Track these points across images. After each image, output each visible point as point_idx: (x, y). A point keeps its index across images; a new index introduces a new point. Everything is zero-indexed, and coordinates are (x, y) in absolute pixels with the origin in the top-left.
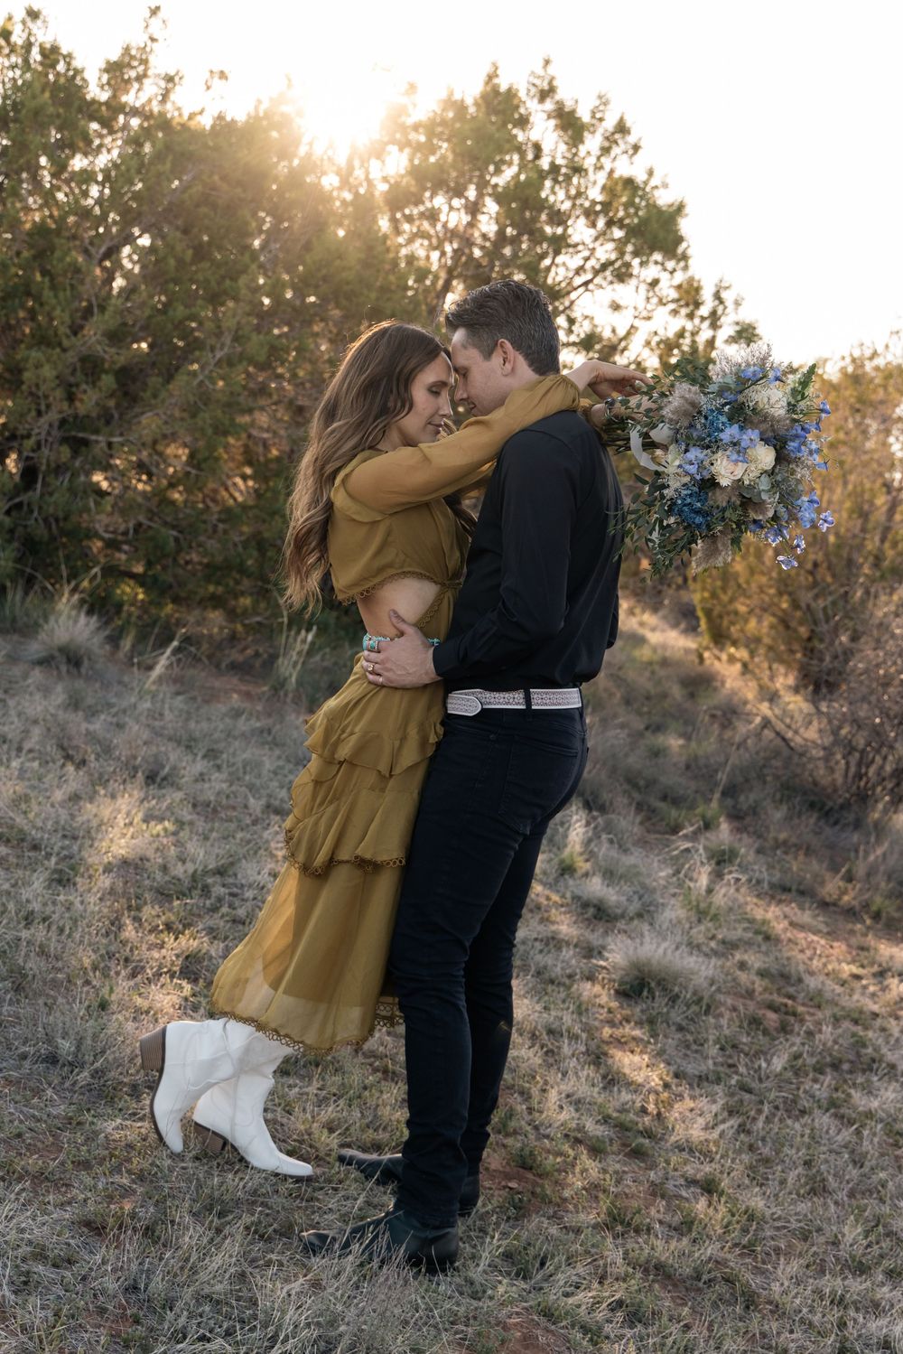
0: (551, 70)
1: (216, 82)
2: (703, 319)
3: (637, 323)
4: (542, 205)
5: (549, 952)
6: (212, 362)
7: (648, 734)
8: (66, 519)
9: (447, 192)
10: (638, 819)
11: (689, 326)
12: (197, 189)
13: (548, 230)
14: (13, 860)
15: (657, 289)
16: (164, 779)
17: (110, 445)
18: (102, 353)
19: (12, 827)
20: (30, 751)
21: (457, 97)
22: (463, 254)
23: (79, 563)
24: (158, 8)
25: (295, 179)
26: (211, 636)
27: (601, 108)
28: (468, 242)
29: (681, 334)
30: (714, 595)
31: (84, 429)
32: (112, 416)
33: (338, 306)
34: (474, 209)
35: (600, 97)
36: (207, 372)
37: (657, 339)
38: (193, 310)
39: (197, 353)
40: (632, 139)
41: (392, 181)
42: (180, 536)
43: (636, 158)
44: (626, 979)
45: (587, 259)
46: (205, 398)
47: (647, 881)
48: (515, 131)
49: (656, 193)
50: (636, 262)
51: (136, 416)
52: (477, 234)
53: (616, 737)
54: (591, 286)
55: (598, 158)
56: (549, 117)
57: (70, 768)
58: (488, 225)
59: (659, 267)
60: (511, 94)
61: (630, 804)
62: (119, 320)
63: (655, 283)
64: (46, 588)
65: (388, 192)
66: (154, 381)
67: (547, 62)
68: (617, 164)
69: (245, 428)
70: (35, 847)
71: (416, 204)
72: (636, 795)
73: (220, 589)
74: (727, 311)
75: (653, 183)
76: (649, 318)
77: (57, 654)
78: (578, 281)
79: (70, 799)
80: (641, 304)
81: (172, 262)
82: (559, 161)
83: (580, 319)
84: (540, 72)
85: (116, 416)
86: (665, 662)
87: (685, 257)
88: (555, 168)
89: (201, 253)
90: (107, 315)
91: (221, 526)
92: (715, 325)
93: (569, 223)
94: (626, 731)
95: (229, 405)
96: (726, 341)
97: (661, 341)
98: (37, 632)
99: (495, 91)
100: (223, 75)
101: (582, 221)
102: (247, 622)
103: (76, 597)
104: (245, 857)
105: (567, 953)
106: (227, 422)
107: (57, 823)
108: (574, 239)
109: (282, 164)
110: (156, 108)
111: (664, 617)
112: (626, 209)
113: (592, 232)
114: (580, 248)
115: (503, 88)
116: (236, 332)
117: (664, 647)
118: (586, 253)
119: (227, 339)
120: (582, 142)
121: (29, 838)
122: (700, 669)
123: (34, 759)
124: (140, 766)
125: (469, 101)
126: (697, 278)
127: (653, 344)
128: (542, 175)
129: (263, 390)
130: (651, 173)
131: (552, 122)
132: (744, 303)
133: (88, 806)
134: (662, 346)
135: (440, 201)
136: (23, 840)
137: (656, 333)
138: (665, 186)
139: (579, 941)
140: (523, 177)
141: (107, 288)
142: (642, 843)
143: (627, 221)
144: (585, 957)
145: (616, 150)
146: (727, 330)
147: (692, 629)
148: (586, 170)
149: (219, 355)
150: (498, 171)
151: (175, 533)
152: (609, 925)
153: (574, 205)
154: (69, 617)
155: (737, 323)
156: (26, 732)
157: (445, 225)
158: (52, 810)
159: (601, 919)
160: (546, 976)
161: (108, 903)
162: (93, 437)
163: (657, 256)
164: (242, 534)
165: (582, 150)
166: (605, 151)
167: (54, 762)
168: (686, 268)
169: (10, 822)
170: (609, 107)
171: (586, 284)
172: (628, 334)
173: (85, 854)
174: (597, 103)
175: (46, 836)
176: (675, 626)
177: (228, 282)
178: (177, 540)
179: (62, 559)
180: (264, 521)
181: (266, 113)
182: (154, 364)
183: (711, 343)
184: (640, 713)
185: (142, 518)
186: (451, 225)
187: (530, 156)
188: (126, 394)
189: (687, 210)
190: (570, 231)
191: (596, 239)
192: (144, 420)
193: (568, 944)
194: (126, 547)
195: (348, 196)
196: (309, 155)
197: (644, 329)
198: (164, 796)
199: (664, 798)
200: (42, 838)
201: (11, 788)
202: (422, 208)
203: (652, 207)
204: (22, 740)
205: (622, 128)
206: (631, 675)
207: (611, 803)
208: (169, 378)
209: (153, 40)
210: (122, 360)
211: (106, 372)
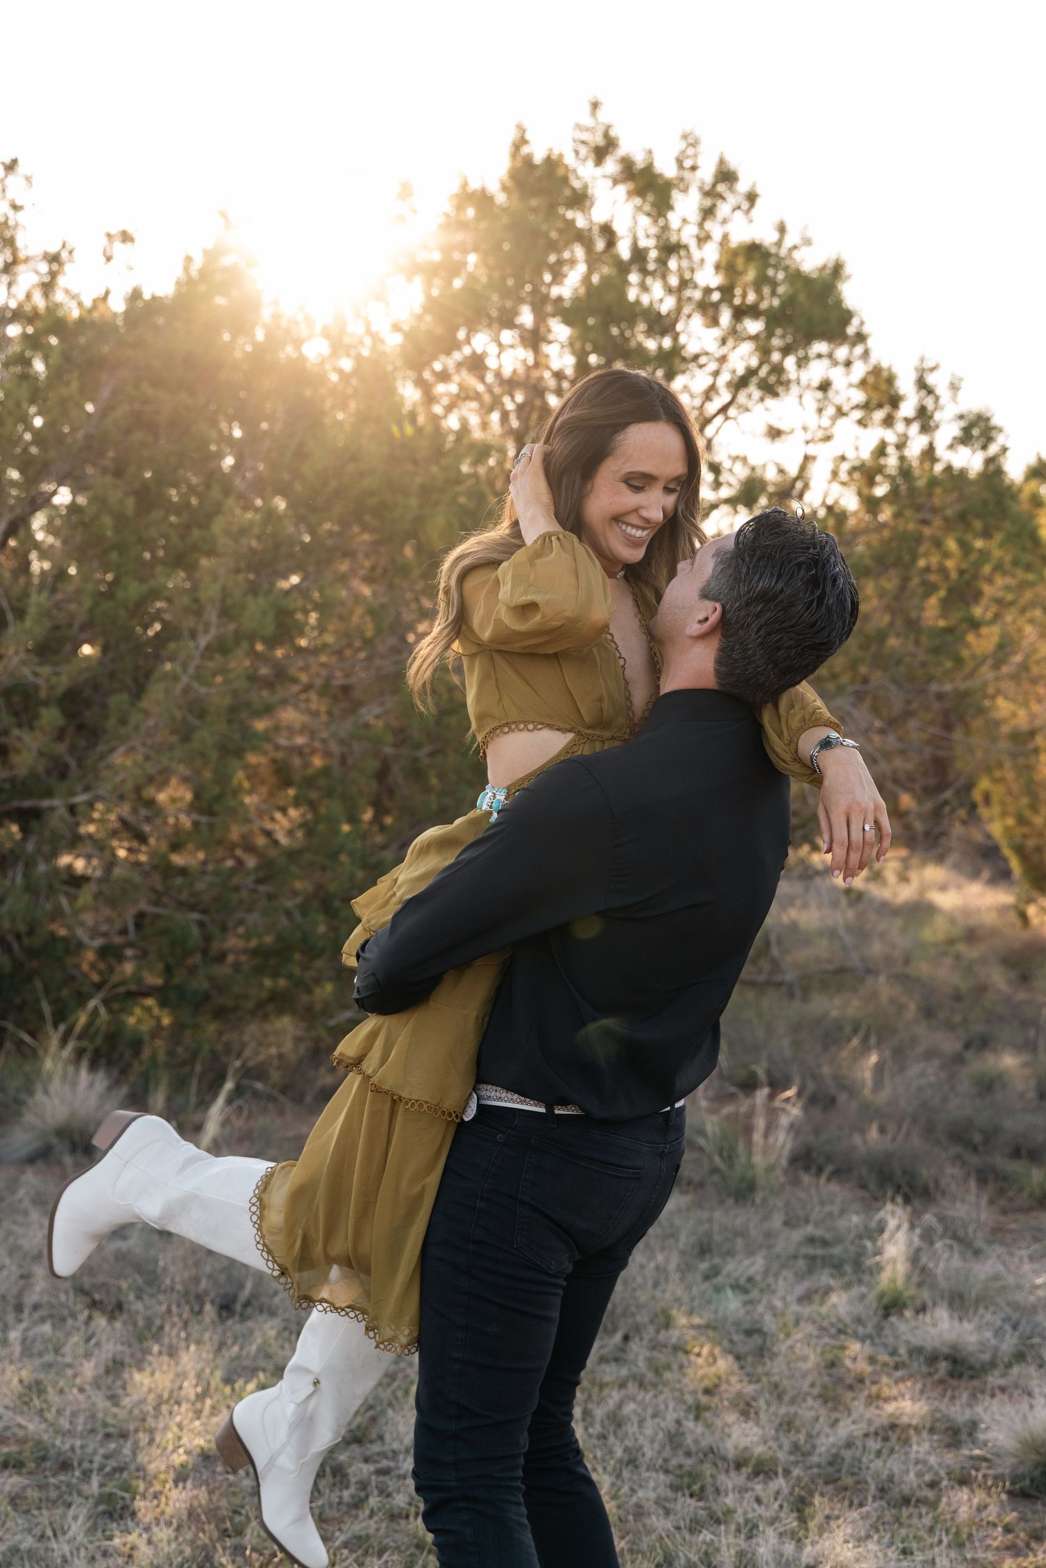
0: (604, 116)
1: (118, 248)
2: (908, 421)
3: (812, 450)
4: (633, 313)
5: (892, 1451)
6: (197, 654)
7: (969, 1055)
8: (31, 932)
9: (489, 325)
10: (984, 1201)
11: (890, 437)
12: (122, 410)
13: (651, 345)
14: (33, 1494)
15: (831, 393)
16: (247, 1304)
17: (72, 809)
18: (31, 678)
19: (22, 1441)
20: (36, 1307)
21: (474, 185)
22: (533, 408)
23: (65, 992)
24: (15, 162)
25: (261, 358)
26: (281, 1056)
27: (690, 151)
28: (536, 390)
29: (881, 450)
30: (1022, 820)
31: (29, 795)
32: (67, 766)
33: (365, 528)
34: (534, 339)
35: (685, 137)
36: (191, 670)
37: (845, 467)
38: (153, 583)
39: (172, 646)
40: (742, 186)
41: (406, 328)
42: (205, 918)
43: (754, 212)
44: (1021, 1470)
45: (716, 374)
46: (199, 710)
47: (1019, 1297)
48: (570, 214)
49: (797, 255)
50: (790, 362)
51: (103, 757)
52: (547, 375)
53: (922, 1074)
54: (732, 412)
55: (701, 225)
56: (615, 182)
57: (101, 1321)
58: (560, 357)
59: (826, 362)
60: (552, 163)
61: (969, 1175)
62: (48, 624)
63: (825, 386)
64: (22, 1042)
65: (402, 346)
66: (118, 700)
67: (595, 106)
68: (729, 228)
69: (266, 737)
70: (65, 1466)
71: (448, 353)
72: (974, 1160)
73: (282, 982)
74: (942, 401)
75: (789, 242)
76: (828, 438)
77: (54, 1141)
78: (712, 408)
79: (108, 1372)
80: (812, 420)
81: (107, 521)
82: (643, 243)
83: (727, 464)
84: (588, 121)
85: (73, 763)
86: (972, 935)
87: (861, 338)
88: (639, 255)
89: (148, 498)
90: (28, 623)
91: (263, 889)
92: (926, 428)
93: (679, 327)
94: (936, 1063)
95: (233, 710)
96: (951, 447)
97: (854, 469)
98: (19, 1114)
99: (528, 162)
100: (126, 237)
101: (697, 321)
102: (332, 1023)
103: (71, 1046)
104: (390, 1404)
105: (921, 1448)
106: (237, 736)
107: (93, 1416)
108: (691, 348)
109: (240, 341)
110: (39, 301)
111: (957, 867)
112: (758, 291)
113: (716, 333)
114: (702, 360)
115: (538, 158)
116: (223, 601)
117: (966, 912)
118: (713, 366)
119: (212, 615)
120: (671, 208)
121: (52, 1452)
122: (1025, 935)
123: (43, 1320)
124: (206, 1292)
125: (494, 187)
126: (885, 365)
127: (843, 476)
128: (623, 268)
129: (281, 675)
130: (782, 229)
131: (622, 189)
132: (963, 385)
133: (137, 1377)
134: (857, 475)
135: (481, 342)
136: (44, 1459)
137: (843, 458)
138: (808, 242)
139: (935, 1420)
140: (595, 279)
141: (22, 580)
142: (997, 1234)
143: (764, 305)
144: (948, 1446)
145: (723, 209)
146: (947, 430)
147: (1002, 876)
148: (686, 247)
149: (203, 641)
150: (558, 277)
151: (196, 916)
152: (976, 1383)
153: (679, 300)
154: (64, 1076)
155: (961, 417)
156: (26, 1276)
157: (498, 374)
158: (81, 1397)
159: (960, 1376)
160: (895, 1493)
161: (189, 1536)
162: (46, 803)
163: (820, 347)
164: (295, 893)
165: (674, 219)
166: (708, 213)
167: (73, 1316)
168: (866, 354)
169: (21, 1433)
170: (701, 148)
171: (724, 410)
172: (803, 468)
173: (142, 1458)
174: (683, 145)
175: (78, 1443)
176: (975, 875)
177: (196, 533)
178: (201, 924)
179: (41, 993)
180: (324, 868)
181: (201, 271)
182: (112, 675)
183: (929, 454)
184: (950, 1027)
185: (143, 905)
186: (507, 372)
187: (600, 245)
188: (81, 727)
189: (848, 269)
190: (683, 339)
191: (724, 341)
192: (118, 758)
193: (917, 1429)
194: (129, 952)
195: (347, 364)
196: (277, 317)
197: (825, 456)
198: (251, 1332)
199: (1017, 1153)
200: (72, 1449)
201: (15, 1376)
202: (457, 356)
203: (796, 276)
204: (20, 1295)
205: (726, 176)
206: (923, 968)
207: (937, 1183)
208: (139, 690)
209: (15, 207)
210: (64, 682)
211: (46, 704)
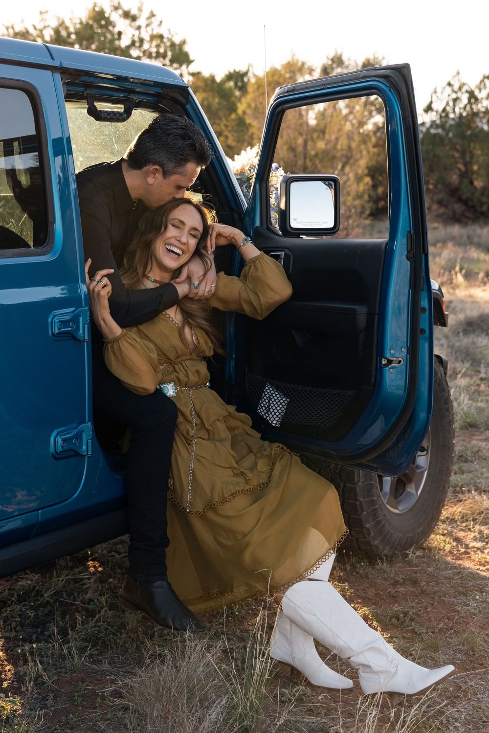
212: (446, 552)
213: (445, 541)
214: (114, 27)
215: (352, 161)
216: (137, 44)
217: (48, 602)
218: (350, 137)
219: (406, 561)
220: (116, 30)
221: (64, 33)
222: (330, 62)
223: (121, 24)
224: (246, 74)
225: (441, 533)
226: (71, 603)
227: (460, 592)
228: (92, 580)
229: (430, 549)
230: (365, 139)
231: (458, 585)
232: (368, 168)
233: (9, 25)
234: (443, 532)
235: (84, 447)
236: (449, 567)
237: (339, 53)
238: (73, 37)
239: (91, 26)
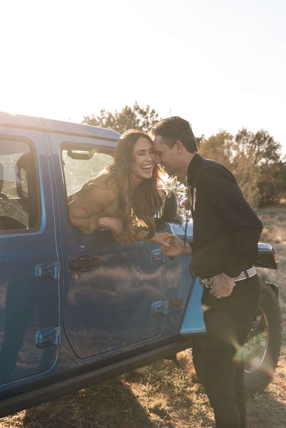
212: (277, 395)
213: (277, 388)
214: (136, 117)
215: (249, 180)
216: (146, 125)
217: (52, 420)
218: (249, 169)
219: (254, 400)
220: (137, 119)
221: (112, 120)
222: (240, 134)
223: (139, 116)
224: (201, 139)
225: (275, 383)
226: (64, 422)
227: (282, 421)
228: (77, 408)
229: (268, 393)
230: (256, 169)
231: (282, 417)
232: (257, 183)
233: (87, 117)
234: (276, 382)
235: (57, 341)
236: (278, 405)
237: (245, 128)
238: (116, 122)
239: (125, 117)
